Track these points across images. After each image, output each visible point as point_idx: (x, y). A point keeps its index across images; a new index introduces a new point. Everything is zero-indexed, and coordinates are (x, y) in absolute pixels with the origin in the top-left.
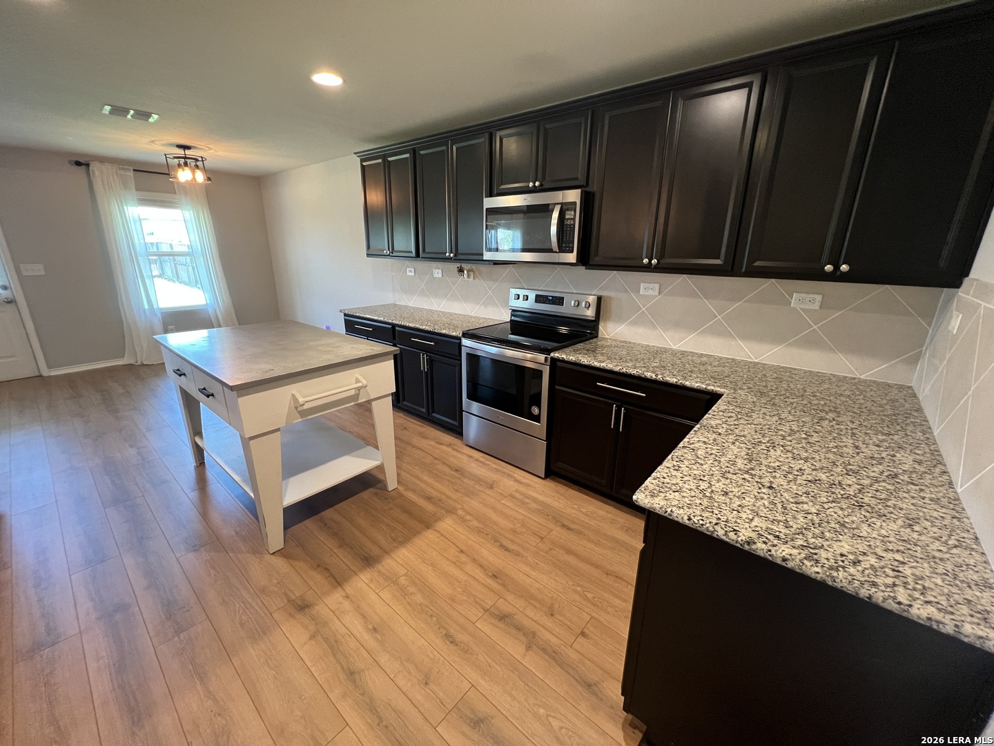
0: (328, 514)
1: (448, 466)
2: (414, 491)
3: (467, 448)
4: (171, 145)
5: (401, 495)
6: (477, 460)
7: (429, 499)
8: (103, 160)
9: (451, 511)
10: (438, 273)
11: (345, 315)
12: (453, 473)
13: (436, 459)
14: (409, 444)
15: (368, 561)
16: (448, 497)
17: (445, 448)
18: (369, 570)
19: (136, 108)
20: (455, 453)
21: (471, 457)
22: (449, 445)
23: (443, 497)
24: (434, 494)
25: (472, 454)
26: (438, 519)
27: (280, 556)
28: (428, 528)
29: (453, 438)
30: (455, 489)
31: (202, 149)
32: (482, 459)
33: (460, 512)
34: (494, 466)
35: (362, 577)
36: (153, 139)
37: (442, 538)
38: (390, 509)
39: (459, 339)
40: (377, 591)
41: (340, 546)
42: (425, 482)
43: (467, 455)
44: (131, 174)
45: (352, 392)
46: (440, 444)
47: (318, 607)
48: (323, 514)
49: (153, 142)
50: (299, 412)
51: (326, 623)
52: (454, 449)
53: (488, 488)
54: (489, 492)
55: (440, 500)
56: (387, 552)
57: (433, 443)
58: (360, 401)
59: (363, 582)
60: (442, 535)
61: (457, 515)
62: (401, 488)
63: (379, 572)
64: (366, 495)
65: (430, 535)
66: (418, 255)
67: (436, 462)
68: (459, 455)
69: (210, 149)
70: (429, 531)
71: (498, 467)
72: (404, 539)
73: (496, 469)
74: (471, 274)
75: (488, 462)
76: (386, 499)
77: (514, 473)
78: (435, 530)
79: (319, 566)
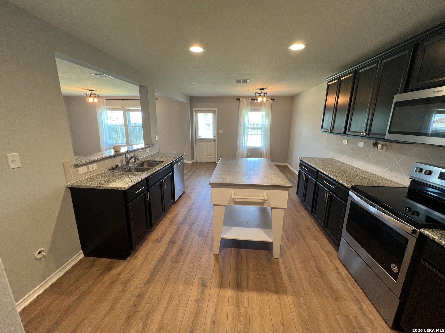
0: (243, 251)
1: (317, 265)
2: (286, 266)
3: (338, 260)
4: (258, 89)
5: (278, 264)
6: (340, 273)
7: (290, 276)
8: (244, 97)
9: (296, 294)
10: (361, 144)
11: (301, 160)
12: (316, 271)
13: (312, 256)
14: (304, 238)
15: (238, 286)
16: (301, 284)
17: (323, 252)
18: (235, 291)
19: (243, 79)
20: (327, 260)
21: (337, 268)
22: (327, 252)
23: (299, 281)
24: (295, 275)
25: (338, 267)
26: (285, 292)
27: (215, 257)
28: (276, 293)
29: (334, 249)
30: (309, 282)
31: (267, 89)
32: (344, 275)
33: (301, 299)
34: (350, 285)
35: (230, 291)
36: (252, 88)
37: (279, 305)
38: (267, 268)
39: (349, 189)
40: (229, 305)
41: (235, 270)
42: (295, 266)
43: (335, 265)
44: (250, 101)
45: (261, 201)
46: (322, 249)
47: (207, 289)
48: (241, 250)
49: (253, 89)
50: (234, 201)
51: (204, 299)
52: (329, 257)
53: (333, 297)
54: (332, 301)
55: (295, 282)
56: (248, 289)
57: (318, 245)
58: (264, 206)
59: (229, 294)
60: (280, 304)
61: (298, 299)
62: (280, 260)
63: (238, 296)
64: (263, 252)
65: (273, 297)
66: (345, 133)
67: (312, 258)
68: (329, 262)
69: (270, 88)
70: (276, 295)
71: (352, 289)
72: (261, 288)
73: (350, 289)
74: (385, 147)
75: (347, 281)
76: (269, 261)
77: (364, 302)
78: (279, 297)
79: (221, 272)
